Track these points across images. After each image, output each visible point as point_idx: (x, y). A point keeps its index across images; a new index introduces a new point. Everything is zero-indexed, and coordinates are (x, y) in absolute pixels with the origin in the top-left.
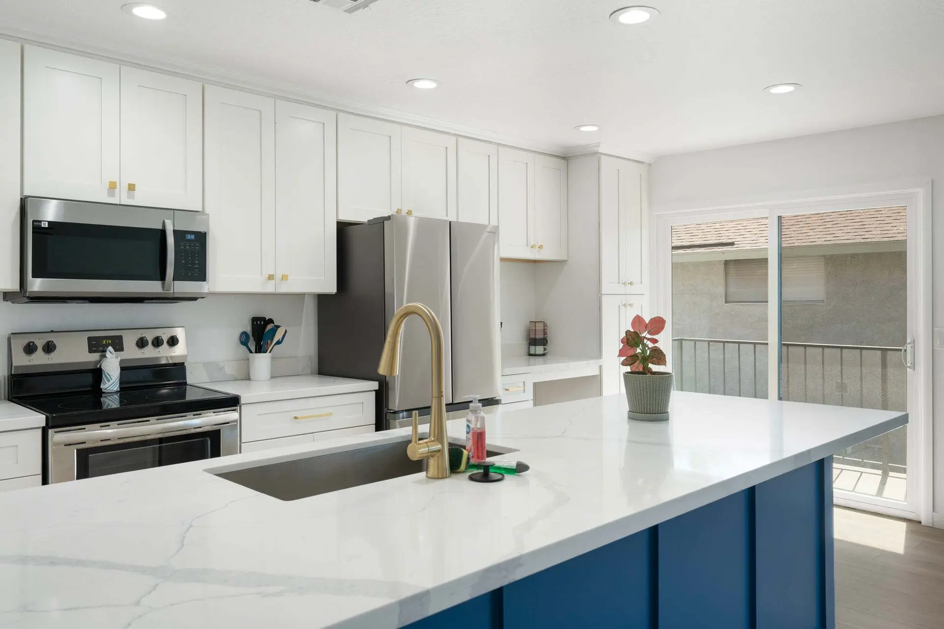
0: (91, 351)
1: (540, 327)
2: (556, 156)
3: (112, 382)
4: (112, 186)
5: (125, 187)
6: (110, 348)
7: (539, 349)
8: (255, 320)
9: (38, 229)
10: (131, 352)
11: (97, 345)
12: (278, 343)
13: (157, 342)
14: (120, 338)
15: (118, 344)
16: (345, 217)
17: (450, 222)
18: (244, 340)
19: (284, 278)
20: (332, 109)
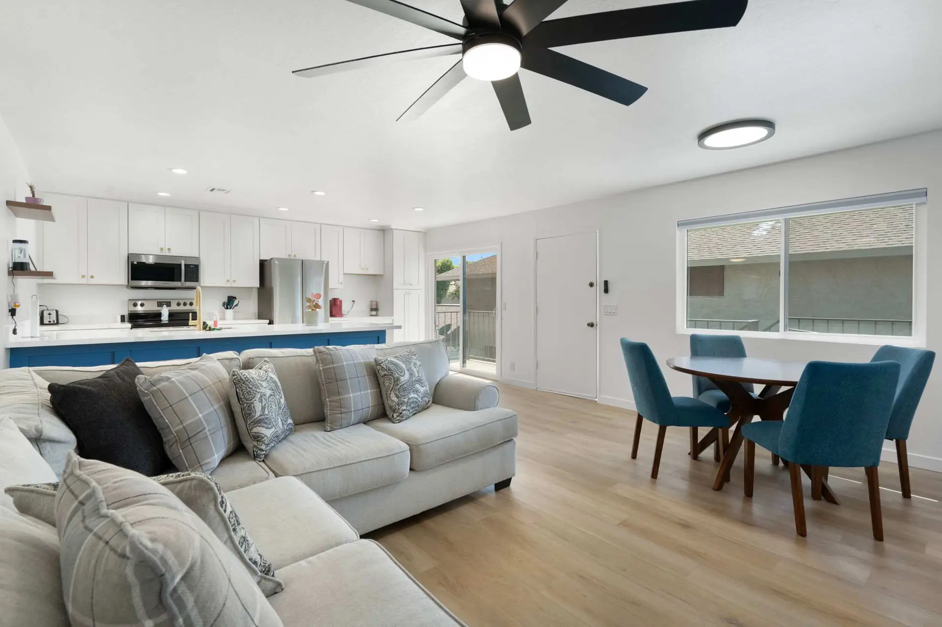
0: (158, 306)
1: (374, 303)
2: (376, 230)
3: (165, 318)
4: (162, 249)
5: (167, 249)
6: (165, 305)
7: (374, 313)
8: (229, 297)
9: (133, 265)
10: (174, 307)
11: (160, 304)
12: (236, 305)
13: (185, 304)
14: (170, 302)
15: (168, 304)
16: (262, 258)
17: (302, 261)
18: (224, 304)
19: (234, 281)
20: (258, 217)
